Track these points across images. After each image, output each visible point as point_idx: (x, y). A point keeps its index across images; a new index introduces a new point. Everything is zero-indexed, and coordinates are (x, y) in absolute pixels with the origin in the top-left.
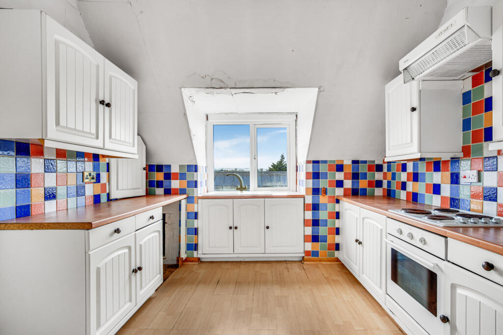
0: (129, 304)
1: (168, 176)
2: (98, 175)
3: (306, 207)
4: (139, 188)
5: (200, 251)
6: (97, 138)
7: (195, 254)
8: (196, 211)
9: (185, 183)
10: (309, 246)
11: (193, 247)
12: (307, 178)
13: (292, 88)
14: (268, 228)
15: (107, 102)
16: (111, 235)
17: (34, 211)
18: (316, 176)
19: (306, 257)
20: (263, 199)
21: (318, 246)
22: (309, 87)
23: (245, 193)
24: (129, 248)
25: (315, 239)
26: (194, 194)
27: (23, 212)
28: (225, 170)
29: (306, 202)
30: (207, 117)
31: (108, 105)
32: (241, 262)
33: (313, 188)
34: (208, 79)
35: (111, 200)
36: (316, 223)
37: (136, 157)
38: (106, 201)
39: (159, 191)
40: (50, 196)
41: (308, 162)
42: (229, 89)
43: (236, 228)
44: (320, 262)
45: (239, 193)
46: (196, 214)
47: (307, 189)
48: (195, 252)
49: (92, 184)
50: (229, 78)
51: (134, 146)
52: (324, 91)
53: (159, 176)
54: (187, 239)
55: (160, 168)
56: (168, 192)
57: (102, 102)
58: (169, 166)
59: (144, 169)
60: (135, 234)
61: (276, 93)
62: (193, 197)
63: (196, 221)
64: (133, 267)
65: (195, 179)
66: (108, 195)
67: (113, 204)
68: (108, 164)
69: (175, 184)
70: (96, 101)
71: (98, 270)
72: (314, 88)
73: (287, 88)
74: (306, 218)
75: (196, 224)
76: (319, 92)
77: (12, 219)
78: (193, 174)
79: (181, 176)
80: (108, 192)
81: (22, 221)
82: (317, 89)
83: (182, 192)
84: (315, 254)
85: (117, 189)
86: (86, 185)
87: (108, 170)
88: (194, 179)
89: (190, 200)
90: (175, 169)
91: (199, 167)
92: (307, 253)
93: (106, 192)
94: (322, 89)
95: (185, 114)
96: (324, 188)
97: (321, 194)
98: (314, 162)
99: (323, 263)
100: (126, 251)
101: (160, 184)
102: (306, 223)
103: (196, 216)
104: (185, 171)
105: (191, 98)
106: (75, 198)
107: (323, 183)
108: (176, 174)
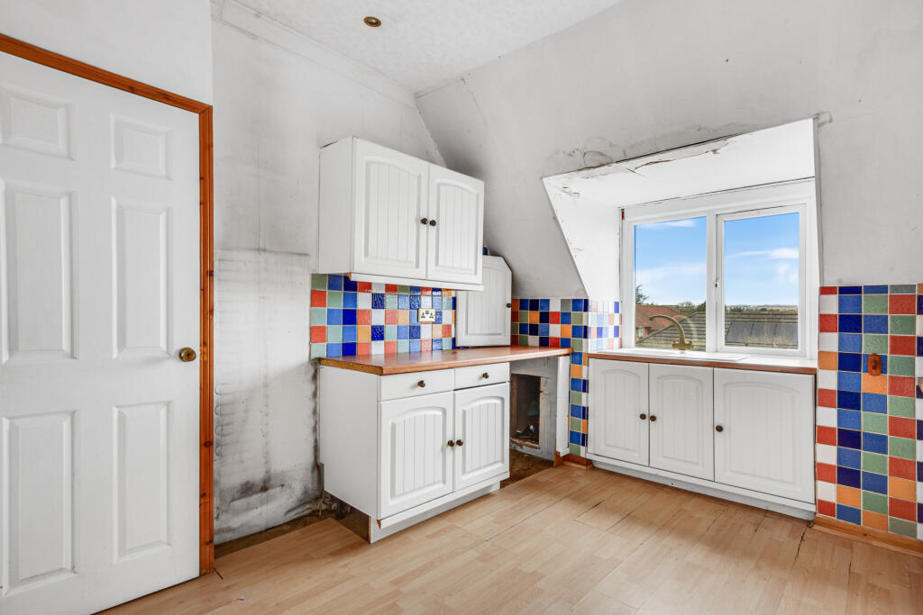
0: (441, 485)
1: (545, 318)
2: (439, 314)
3: (820, 398)
4: (500, 334)
5: (590, 449)
6: (417, 266)
7: (583, 452)
8: (584, 377)
9: (569, 328)
10: (829, 492)
11: (579, 438)
12: (823, 329)
13: (742, 134)
14: (720, 429)
15: (430, 219)
16: (413, 387)
17: (359, 350)
18: (849, 323)
19: (819, 515)
20: (710, 369)
21: (857, 497)
22: (784, 122)
23: (690, 355)
24: (444, 411)
25: (848, 476)
26: (581, 349)
27: (349, 349)
28: (771, 310)
29: (820, 386)
30: (623, 213)
31: (433, 223)
32: (665, 486)
33: (841, 355)
34: (579, 155)
35: (459, 348)
36: (849, 439)
37: (481, 288)
38: (451, 348)
39: (534, 340)
40: (378, 334)
41: (825, 291)
42: (614, 165)
43: (653, 418)
44: (865, 539)
45: (676, 354)
46: (585, 383)
47: (822, 355)
48: (583, 449)
49: (430, 325)
50: (611, 145)
51: (476, 273)
52: (831, 121)
53: (532, 317)
54: (571, 424)
55: (534, 304)
56: (545, 343)
57: (424, 221)
58: (547, 301)
59: (508, 306)
60: (454, 395)
61: (714, 151)
62: (580, 354)
63: (584, 394)
64: (449, 438)
65: (584, 324)
66: (454, 340)
67: (460, 353)
68: (454, 300)
69: (555, 330)
70: (416, 220)
71: (393, 427)
72: (805, 121)
73: (731, 136)
74: (818, 424)
75: (585, 399)
76: (818, 127)
77: (338, 357)
78: (582, 316)
79: (564, 318)
80: (453, 336)
81: (349, 359)
82: (811, 120)
83: (564, 343)
84: (850, 514)
85: (467, 333)
86: (422, 326)
87: (454, 307)
88: (582, 323)
89: (577, 358)
90: (555, 307)
91: (590, 304)
92: (823, 506)
93: (450, 336)
94: (823, 118)
95: (555, 218)
96: (875, 355)
97: (866, 371)
98: (844, 290)
99: (875, 543)
100: (440, 413)
101: (534, 330)
102: (821, 435)
103: (584, 386)
104: (570, 310)
105: (567, 190)
106: (407, 341)
107: (869, 344)
108: (556, 314)
